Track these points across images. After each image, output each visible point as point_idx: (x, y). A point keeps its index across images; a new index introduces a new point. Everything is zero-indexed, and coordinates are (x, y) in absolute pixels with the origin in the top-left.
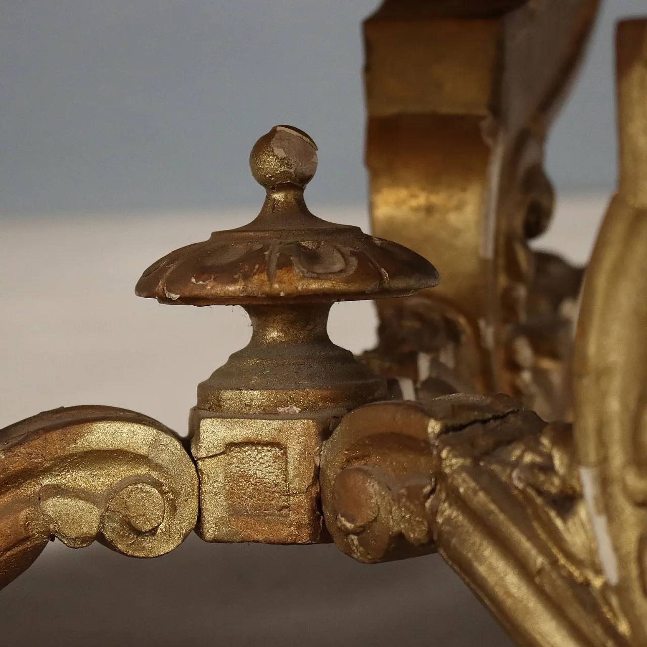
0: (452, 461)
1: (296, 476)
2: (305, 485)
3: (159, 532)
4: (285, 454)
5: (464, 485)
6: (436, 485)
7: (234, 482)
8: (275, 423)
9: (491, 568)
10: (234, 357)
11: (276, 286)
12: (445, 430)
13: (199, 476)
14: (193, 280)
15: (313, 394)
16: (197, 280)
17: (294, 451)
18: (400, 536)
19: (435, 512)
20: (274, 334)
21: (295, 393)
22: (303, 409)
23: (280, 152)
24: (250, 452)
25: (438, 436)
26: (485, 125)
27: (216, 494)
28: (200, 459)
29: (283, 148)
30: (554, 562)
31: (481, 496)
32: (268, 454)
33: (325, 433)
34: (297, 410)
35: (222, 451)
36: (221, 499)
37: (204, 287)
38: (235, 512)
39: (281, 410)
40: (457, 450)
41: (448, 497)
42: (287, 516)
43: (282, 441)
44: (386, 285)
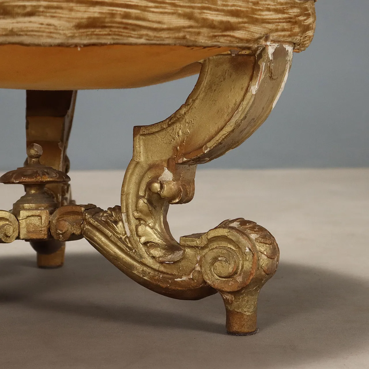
0: (88, 216)
1: (44, 223)
2: (47, 225)
3: (11, 237)
4: (41, 218)
5: (92, 221)
6: (83, 221)
7: (28, 225)
8: (39, 211)
9: (98, 238)
10: (22, 197)
11: (43, 179)
12: (86, 210)
13: (19, 224)
14: (23, 178)
15: (47, 205)
16: (24, 178)
17: (44, 218)
18: (74, 234)
19: (84, 227)
20: (33, 192)
21: (43, 205)
22: (44, 208)
23: (36, 149)
24: (32, 218)
25: (84, 211)
26: (59, 144)
27: (24, 228)
28: (20, 220)
29: (37, 148)
30: (114, 234)
31: (96, 222)
32: (37, 218)
33: (51, 213)
34: (43, 208)
35: (25, 218)
36: (25, 229)
37: (26, 179)
38: (28, 232)
39: (39, 208)
40: (89, 214)
41: (87, 224)
42: (42, 232)
43: (41, 215)
44: (64, 180)
